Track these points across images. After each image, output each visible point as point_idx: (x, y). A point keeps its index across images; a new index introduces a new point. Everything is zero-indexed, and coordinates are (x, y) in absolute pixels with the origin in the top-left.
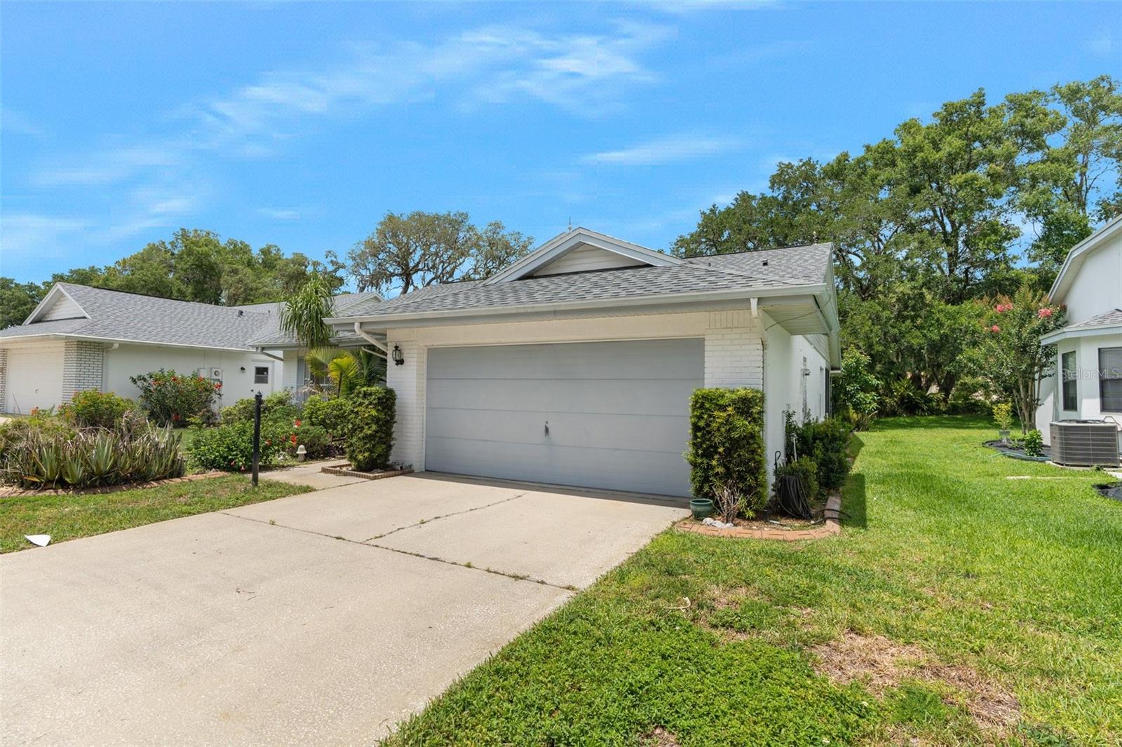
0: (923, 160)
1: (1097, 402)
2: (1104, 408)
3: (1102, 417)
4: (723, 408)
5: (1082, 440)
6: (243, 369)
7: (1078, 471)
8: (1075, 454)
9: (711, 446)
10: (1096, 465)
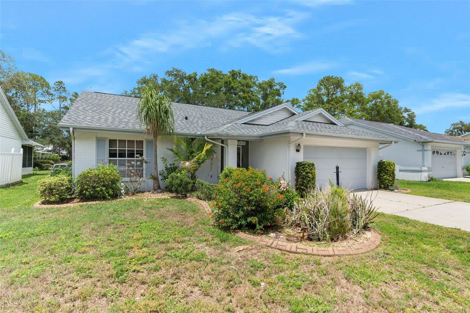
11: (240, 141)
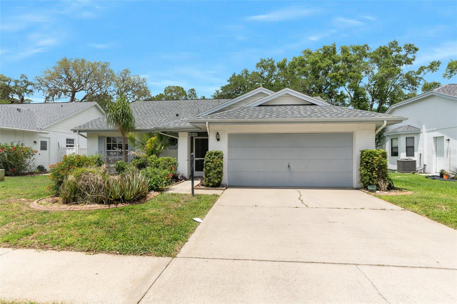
0: (319, 66)
1: (405, 154)
2: (407, 156)
3: (407, 158)
4: (378, 156)
5: (408, 165)
6: (35, 142)
7: (408, 174)
8: (407, 169)
9: (373, 168)
10: (412, 172)
11: (193, 132)
